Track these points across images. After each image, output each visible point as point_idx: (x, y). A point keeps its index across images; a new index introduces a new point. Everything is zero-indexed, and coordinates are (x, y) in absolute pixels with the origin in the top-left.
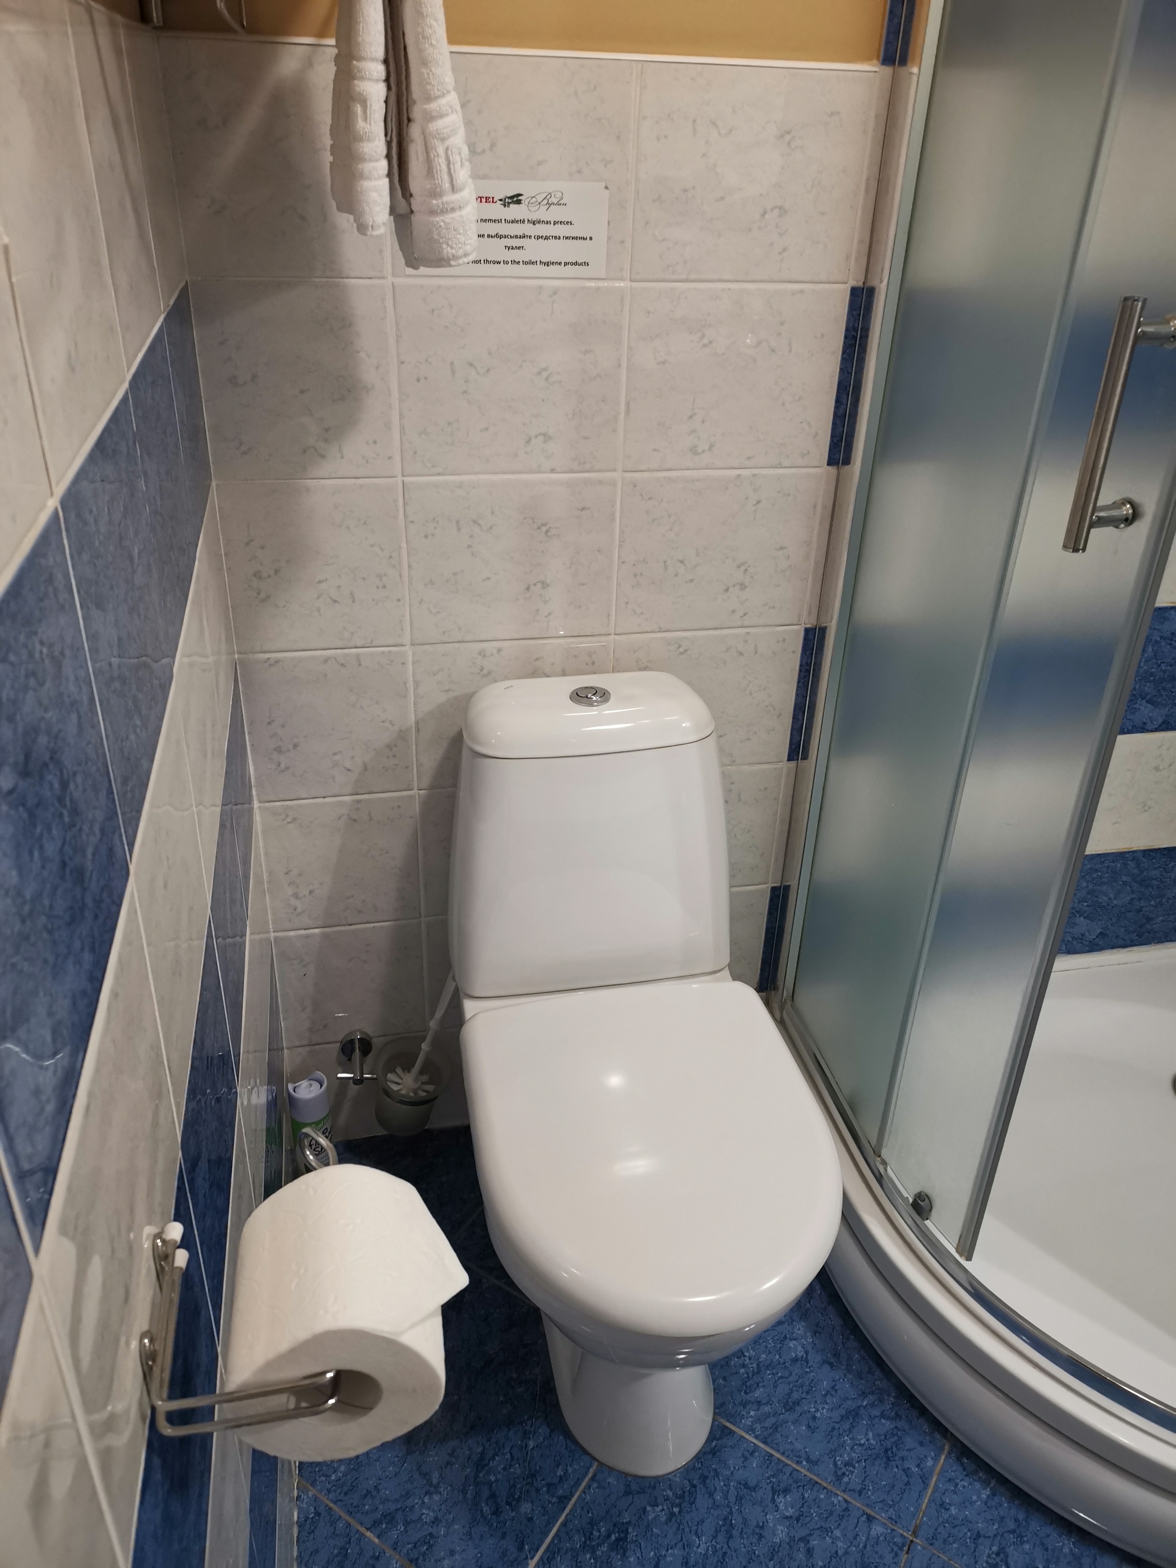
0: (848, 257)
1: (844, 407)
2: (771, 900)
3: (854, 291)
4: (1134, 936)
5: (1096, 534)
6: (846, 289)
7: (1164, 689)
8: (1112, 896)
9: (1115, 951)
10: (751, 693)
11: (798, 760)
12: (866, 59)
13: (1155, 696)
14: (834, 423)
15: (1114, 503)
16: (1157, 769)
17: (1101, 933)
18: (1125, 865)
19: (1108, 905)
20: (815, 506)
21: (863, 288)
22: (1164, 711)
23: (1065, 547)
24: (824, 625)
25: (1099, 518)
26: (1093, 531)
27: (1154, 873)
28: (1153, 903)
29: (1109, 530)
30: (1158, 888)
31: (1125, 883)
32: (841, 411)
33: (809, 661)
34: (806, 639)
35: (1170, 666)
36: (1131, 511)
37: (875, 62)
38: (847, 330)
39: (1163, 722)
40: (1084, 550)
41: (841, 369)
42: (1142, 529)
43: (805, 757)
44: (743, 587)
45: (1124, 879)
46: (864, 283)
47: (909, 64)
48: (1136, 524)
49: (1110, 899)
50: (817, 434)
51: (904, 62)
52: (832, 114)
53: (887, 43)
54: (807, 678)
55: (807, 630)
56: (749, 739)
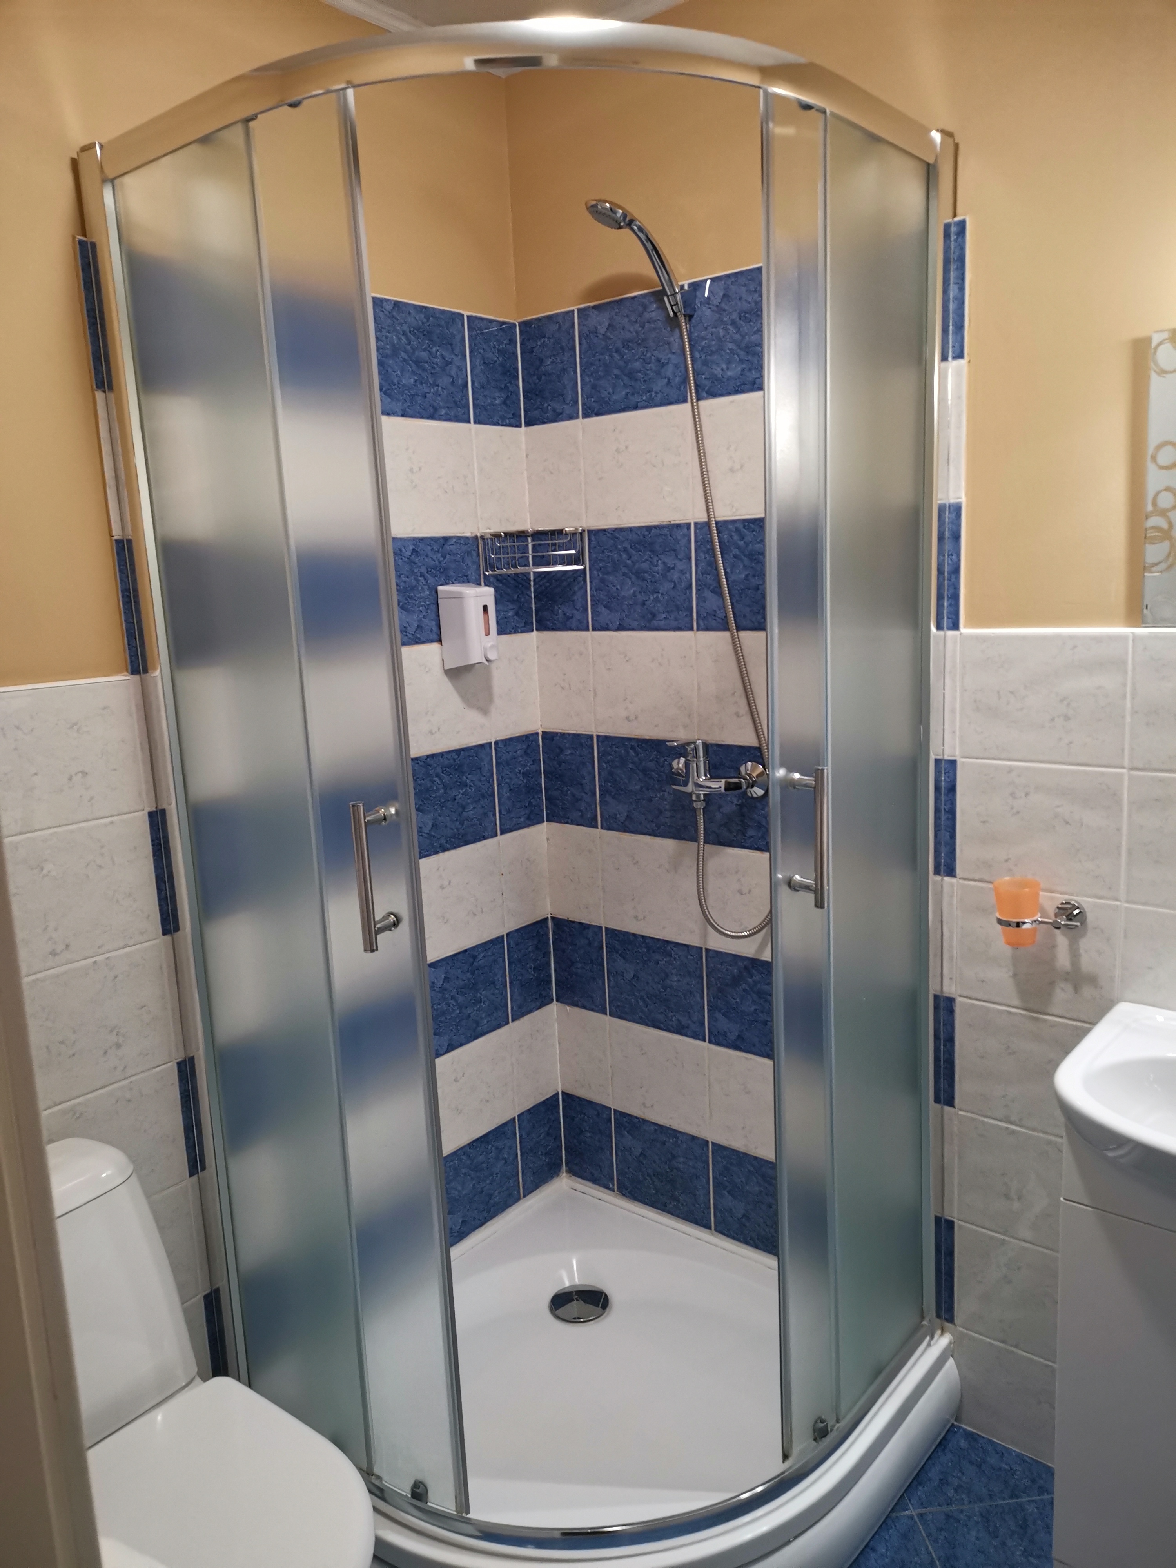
0: (140, 794)
1: (163, 892)
2: (206, 1308)
3: (151, 815)
4: (485, 1214)
5: (380, 937)
6: (146, 813)
7: (441, 1022)
8: (460, 1188)
9: (477, 1231)
10: (145, 1131)
11: (198, 1172)
12: (118, 672)
13: (437, 1029)
14: (160, 905)
15: (383, 917)
16: (456, 1080)
17: (462, 1222)
18: (461, 1160)
19: (460, 1197)
20: (161, 968)
21: (157, 812)
22: (446, 1038)
23: (365, 950)
24: (192, 1055)
25: (378, 928)
26: (378, 937)
27: (481, 1158)
28: (488, 1182)
29: (387, 933)
30: (487, 1168)
31: (465, 1174)
32: (163, 896)
33: (187, 1088)
34: (180, 1071)
35: (439, 1005)
36: (395, 919)
37: (126, 673)
38: (153, 841)
39: (448, 1045)
40: (377, 949)
41: (155, 867)
42: (405, 926)
43: (203, 1168)
44: (118, 1046)
45: (464, 1171)
46: (156, 808)
47: (150, 671)
48: (400, 926)
49: (459, 1191)
50: (149, 916)
51: (146, 671)
52: (105, 708)
53: (132, 662)
54: (188, 1102)
55: (179, 1064)
56: (153, 1171)
